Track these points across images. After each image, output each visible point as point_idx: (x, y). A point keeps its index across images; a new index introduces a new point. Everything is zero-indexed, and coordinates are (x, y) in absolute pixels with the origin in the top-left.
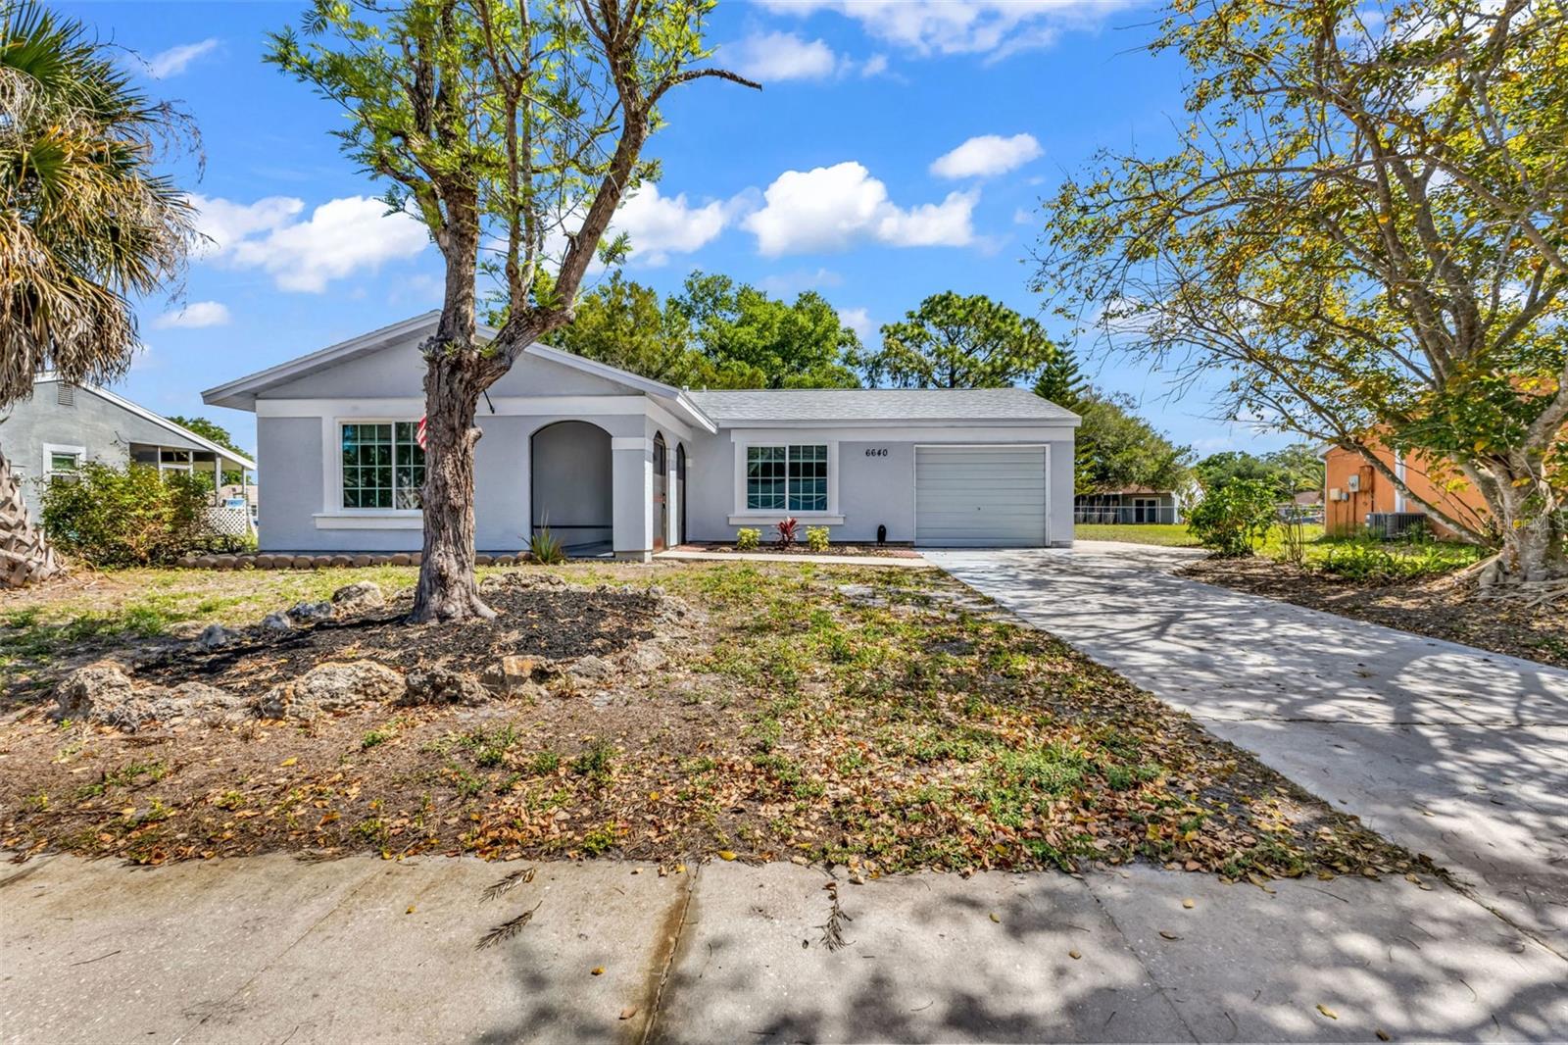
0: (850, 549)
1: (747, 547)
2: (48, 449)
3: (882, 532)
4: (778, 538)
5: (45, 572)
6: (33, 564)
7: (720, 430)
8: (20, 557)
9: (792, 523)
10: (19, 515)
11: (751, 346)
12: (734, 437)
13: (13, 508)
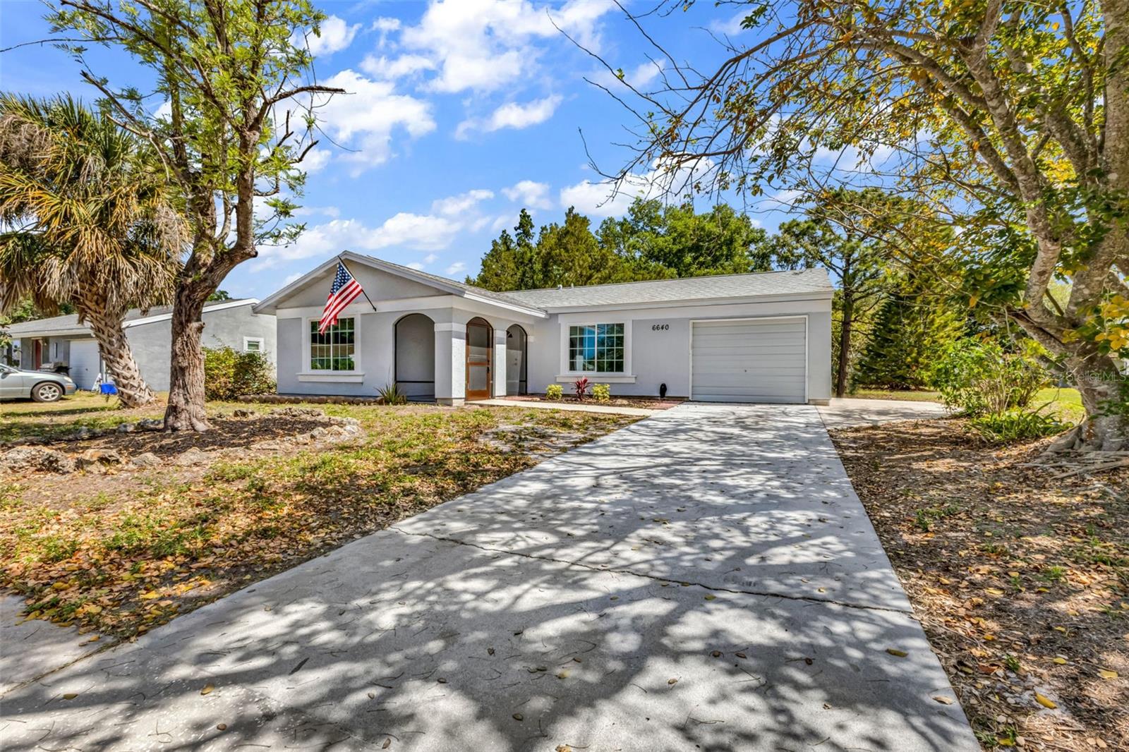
0: (619, 401)
1: (553, 398)
2: (246, 339)
3: (663, 389)
4: (574, 392)
5: (144, 401)
6: (137, 397)
7: (551, 315)
8: (132, 393)
9: (585, 381)
10: (132, 372)
11: (667, 251)
12: (561, 319)
13: (129, 369)
